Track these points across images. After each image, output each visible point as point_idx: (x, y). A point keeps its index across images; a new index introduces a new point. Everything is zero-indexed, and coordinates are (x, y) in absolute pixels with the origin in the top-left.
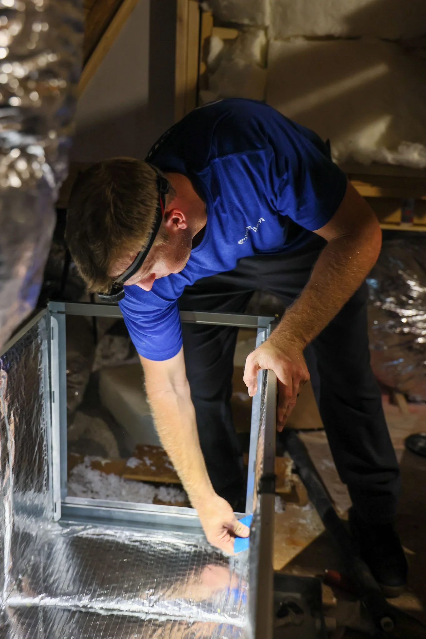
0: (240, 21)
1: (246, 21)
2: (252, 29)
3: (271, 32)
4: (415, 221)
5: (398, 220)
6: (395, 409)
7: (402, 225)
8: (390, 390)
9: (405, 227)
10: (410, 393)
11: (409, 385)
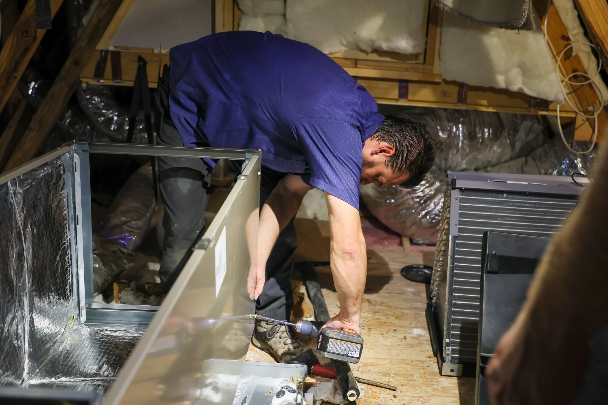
4: (410, 98)
5: (397, 97)
6: (401, 248)
7: (400, 101)
8: (399, 236)
9: (402, 103)
10: (414, 237)
11: (412, 230)
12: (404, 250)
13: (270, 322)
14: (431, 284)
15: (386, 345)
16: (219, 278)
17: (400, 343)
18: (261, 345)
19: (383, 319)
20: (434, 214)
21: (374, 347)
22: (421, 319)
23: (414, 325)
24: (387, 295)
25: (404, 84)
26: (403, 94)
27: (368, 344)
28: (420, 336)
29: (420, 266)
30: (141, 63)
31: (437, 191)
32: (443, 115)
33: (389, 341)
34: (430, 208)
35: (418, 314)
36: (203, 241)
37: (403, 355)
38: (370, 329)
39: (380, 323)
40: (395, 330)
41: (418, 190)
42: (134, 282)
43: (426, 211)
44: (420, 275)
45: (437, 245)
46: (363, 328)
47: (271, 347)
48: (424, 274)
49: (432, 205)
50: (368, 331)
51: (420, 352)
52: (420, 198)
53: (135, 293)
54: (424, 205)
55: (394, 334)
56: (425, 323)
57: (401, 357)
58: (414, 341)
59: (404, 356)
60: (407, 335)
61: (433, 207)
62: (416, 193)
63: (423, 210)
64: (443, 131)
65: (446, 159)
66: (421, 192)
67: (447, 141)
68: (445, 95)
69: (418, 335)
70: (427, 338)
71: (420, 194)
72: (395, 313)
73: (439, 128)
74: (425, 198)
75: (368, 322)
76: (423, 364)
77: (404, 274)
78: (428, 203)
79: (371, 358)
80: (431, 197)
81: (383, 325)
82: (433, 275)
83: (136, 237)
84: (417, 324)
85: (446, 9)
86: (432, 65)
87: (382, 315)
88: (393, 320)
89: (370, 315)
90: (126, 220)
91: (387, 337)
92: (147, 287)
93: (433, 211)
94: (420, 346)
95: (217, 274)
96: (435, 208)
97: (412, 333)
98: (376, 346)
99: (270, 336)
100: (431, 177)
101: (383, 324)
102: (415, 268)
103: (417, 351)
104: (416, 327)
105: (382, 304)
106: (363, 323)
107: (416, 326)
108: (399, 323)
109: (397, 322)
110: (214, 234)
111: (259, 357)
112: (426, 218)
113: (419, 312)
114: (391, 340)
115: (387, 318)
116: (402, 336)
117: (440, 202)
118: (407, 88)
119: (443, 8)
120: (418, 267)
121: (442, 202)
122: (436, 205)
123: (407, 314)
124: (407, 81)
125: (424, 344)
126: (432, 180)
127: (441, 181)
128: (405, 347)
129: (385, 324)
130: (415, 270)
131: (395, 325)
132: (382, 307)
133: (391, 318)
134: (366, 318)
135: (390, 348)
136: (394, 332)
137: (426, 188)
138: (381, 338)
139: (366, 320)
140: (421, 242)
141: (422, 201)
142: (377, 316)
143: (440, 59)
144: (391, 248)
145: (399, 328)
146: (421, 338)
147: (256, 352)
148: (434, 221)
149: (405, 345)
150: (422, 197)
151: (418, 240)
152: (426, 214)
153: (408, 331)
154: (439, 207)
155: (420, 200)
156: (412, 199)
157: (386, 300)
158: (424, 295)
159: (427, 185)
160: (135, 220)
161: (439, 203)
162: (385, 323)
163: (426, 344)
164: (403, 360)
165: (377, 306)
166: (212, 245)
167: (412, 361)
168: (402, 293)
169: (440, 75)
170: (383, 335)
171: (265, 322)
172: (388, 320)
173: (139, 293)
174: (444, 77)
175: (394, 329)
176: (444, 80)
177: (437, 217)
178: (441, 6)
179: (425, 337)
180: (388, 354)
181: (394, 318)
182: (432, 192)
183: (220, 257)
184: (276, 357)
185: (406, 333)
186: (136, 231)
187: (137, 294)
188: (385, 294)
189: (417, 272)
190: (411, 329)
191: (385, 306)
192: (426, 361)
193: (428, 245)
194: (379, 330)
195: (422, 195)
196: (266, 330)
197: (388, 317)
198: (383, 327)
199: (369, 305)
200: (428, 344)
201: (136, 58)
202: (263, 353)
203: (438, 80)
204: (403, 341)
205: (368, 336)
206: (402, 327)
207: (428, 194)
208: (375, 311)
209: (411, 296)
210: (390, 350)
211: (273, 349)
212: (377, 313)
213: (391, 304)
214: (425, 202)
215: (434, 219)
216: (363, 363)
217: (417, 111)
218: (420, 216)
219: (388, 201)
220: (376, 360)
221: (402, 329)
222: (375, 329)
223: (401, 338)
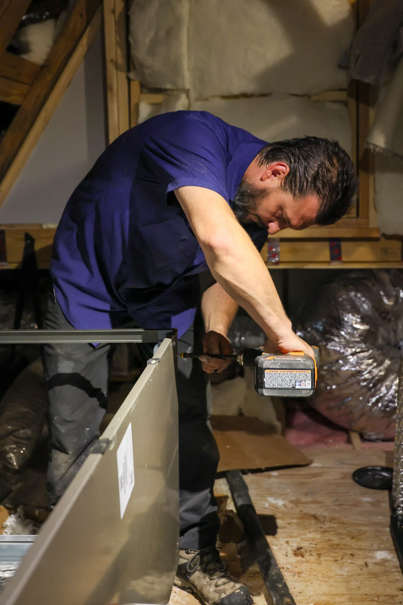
0: (163, 87)
1: (169, 86)
2: (175, 93)
3: (193, 95)
4: (344, 259)
5: (328, 259)
6: (349, 447)
7: (332, 264)
8: (346, 431)
9: (336, 265)
10: (365, 431)
11: (361, 423)
12: (354, 448)
13: (191, 551)
14: (393, 490)
15: (342, 575)
16: (125, 492)
17: (361, 572)
18: (182, 582)
19: (335, 540)
20: (386, 400)
21: (327, 579)
22: (384, 538)
23: (376, 547)
24: (338, 508)
25: (336, 243)
26: (336, 256)
27: (319, 575)
28: (385, 561)
29: (376, 468)
30: (28, 242)
31: (389, 371)
32: (386, 278)
33: (346, 570)
34: (381, 393)
35: (380, 531)
36: (100, 443)
37: (365, 588)
38: (319, 555)
39: (332, 545)
40: (352, 555)
41: (364, 372)
42: (21, 506)
43: (377, 397)
44: (377, 479)
45: (396, 438)
46: (311, 553)
47: (193, 585)
48: (381, 477)
49: (384, 390)
50: (318, 557)
51: (388, 584)
52: (367, 381)
53: (22, 520)
54: (373, 390)
55: (352, 560)
56: (390, 543)
57: (365, 590)
58: (378, 569)
59: (367, 590)
60: (368, 560)
61: (385, 392)
62: (363, 375)
63: (373, 396)
64: (388, 296)
65: (395, 331)
66: (368, 373)
67: (394, 309)
68: (386, 252)
69: (382, 559)
70: (395, 564)
71: (367, 376)
72: (350, 532)
73: (382, 293)
74: (374, 381)
75: (316, 545)
76: (394, 600)
77: (356, 479)
78: (379, 386)
79: (325, 594)
80: (382, 380)
81: (336, 548)
82: (394, 477)
83: (24, 449)
84: (380, 544)
85: (377, 150)
86: (367, 217)
87: (334, 535)
88: (348, 541)
89: (318, 536)
90: (13, 428)
91: (343, 564)
92: (37, 512)
93: (386, 397)
94: (387, 575)
95: (122, 487)
96: (388, 392)
97: (375, 558)
98: (330, 578)
99: (191, 568)
100: (379, 355)
101: (336, 546)
102: (370, 470)
103: (383, 582)
104: (380, 549)
105: (332, 520)
106: (310, 547)
107: (378, 547)
108: (356, 545)
109: (354, 543)
110: (115, 433)
111: (180, 600)
112: (377, 406)
113: (381, 529)
114: (348, 568)
115: (341, 539)
116: (361, 562)
117: (393, 385)
118: (339, 248)
119: (374, 150)
120: (374, 470)
121: (396, 385)
122: (388, 388)
123: (366, 532)
124: (339, 240)
125: (392, 572)
126: (380, 358)
127: (391, 359)
128: (368, 578)
129: (338, 547)
130: (370, 473)
131: (351, 548)
132: (332, 525)
133: (345, 538)
134: (313, 539)
135: (348, 580)
136: (351, 557)
137: (373, 368)
138: (334, 567)
139: (313, 543)
140: (374, 437)
141: (371, 385)
142: (327, 536)
143: (376, 210)
144: (337, 447)
145: (357, 552)
146: (387, 564)
147: (175, 592)
148: (388, 409)
149: (368, 575)
150: (370, 380)
151: (370, 435)
152: (378, 401)
153: (371, 555)
154: (392, 392)
155: (369, 384)
156: (358, 383)
157: (337, 515)
158: (386, 506)
159: (375, 364)
160: (24, 428)
161: (391, 386)
162: (338, 545)
163: (394, 571)
164: (366, 595)
165: (326, 523)
166: (112, 447)
167: (378, 597)
168: (357, 504)
169: (378, 229)
170: (337, 562)
171: (184, 551)
172: (342, 542)
173: (28, 520)
174: (383, 231)
175: (351, 552)
176: (384, 235)
177: (391, 404)
178: (372, 147)
179: (391, 563)
180: (346, 587)
181: (349, 539)
182: (382, 373)
183: (125, 464)
184: (201, 598)
185: (367, 557)
186: (24, 442)
187: (25, 522)
188: (336, 507)
189: (374, 475)
190: (372, 552)
191: (336, 523)
192: (397, 596)
193: (384, 440)
194: (331, 556)
195: (370, 377)
196: (186, 561)
197: (342, 537)
198: (336, 551)
199: (315, 523)
200: (398, 572)
201: (22, 236)
202: (185, 593)
203: (376, 235)
204: (365, 570)
205: (318, 564)
206: (360, 549)
207: (376, 376)
208: (323, 530)
209: (369, 508)
210: (348, 582)
211: (196, 588)
212: (327, 532)
213: (344, 520)
214: (375, 385)
215: (387, 406)
216: (315, 602)
217: (354, 275)
218: (370, 404)
219: (328, 388)
220: (331, 596)
221: (361, 553)
222: (327, 554)
223: (361, 566)
